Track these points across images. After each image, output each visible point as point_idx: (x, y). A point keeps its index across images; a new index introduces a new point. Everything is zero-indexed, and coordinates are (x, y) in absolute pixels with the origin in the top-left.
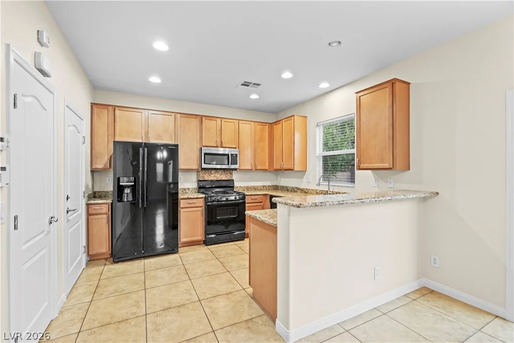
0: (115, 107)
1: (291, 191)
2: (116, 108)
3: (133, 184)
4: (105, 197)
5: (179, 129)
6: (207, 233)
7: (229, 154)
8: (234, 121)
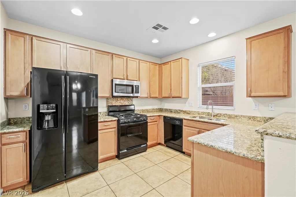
0: (32, 37)
1: (175, 112)
2: (34, 38)
3: (55, 111)
4: (21, 123)
5: (94, 63)
6: (119, 149)
7: (133, 85)
8: (136, 60)
